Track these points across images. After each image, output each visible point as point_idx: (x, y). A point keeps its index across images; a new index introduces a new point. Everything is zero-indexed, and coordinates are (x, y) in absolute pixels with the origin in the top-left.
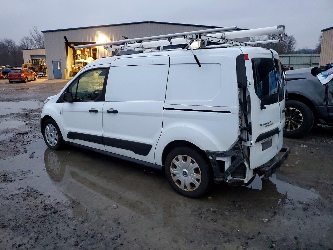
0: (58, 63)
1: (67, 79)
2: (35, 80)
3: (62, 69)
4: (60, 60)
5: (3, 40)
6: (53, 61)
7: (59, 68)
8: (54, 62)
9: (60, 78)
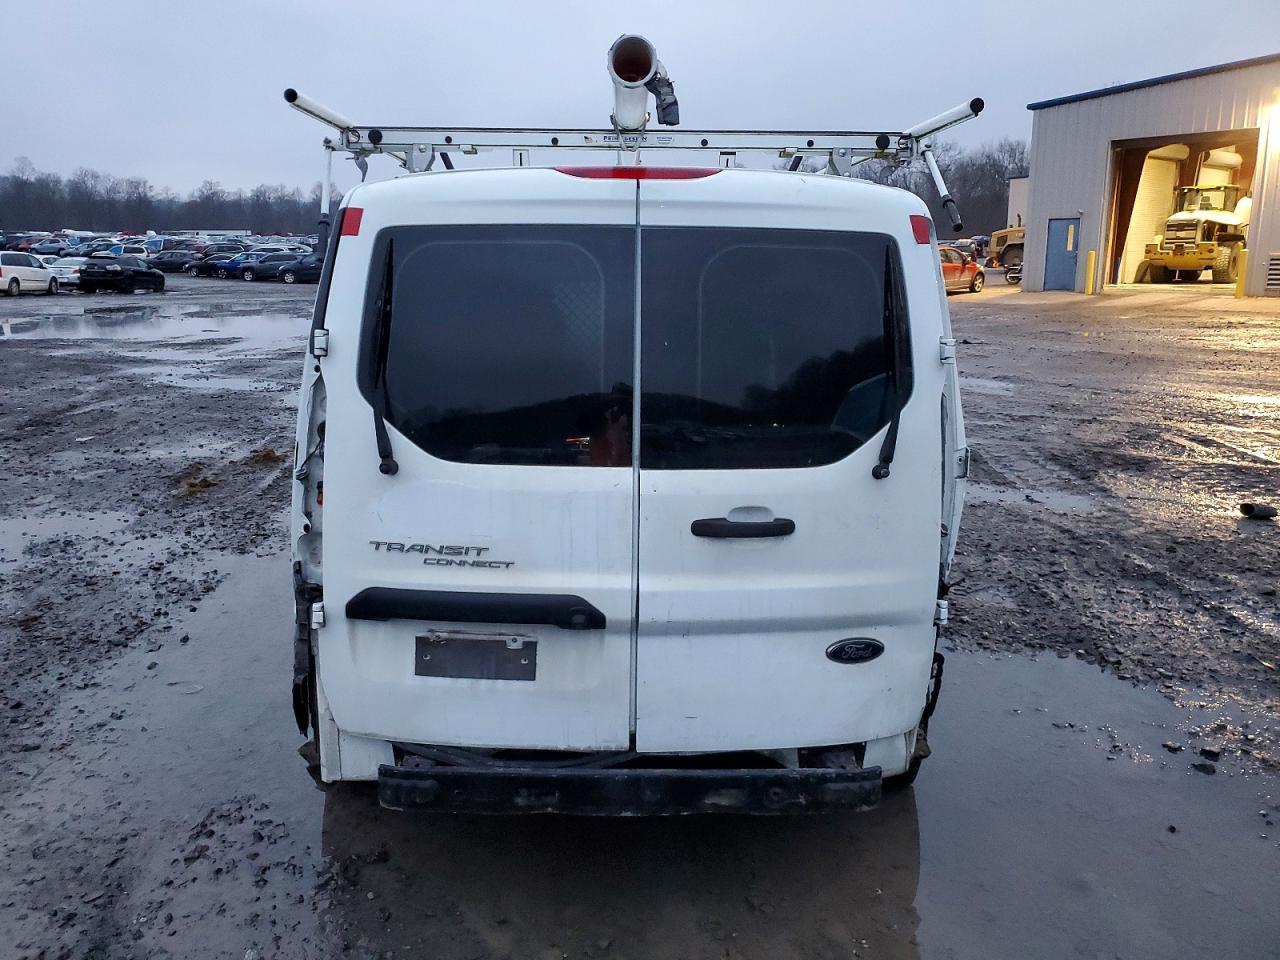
0: (1072, 227)
1: (1093, 294)
2: (972, 290)
3: (1081, 254)
4: (1081, 213)
5: (996, 145)
6: (1050, 220)
7: (1070, 248)
8: (1054, 223)
9: (1067, 287)
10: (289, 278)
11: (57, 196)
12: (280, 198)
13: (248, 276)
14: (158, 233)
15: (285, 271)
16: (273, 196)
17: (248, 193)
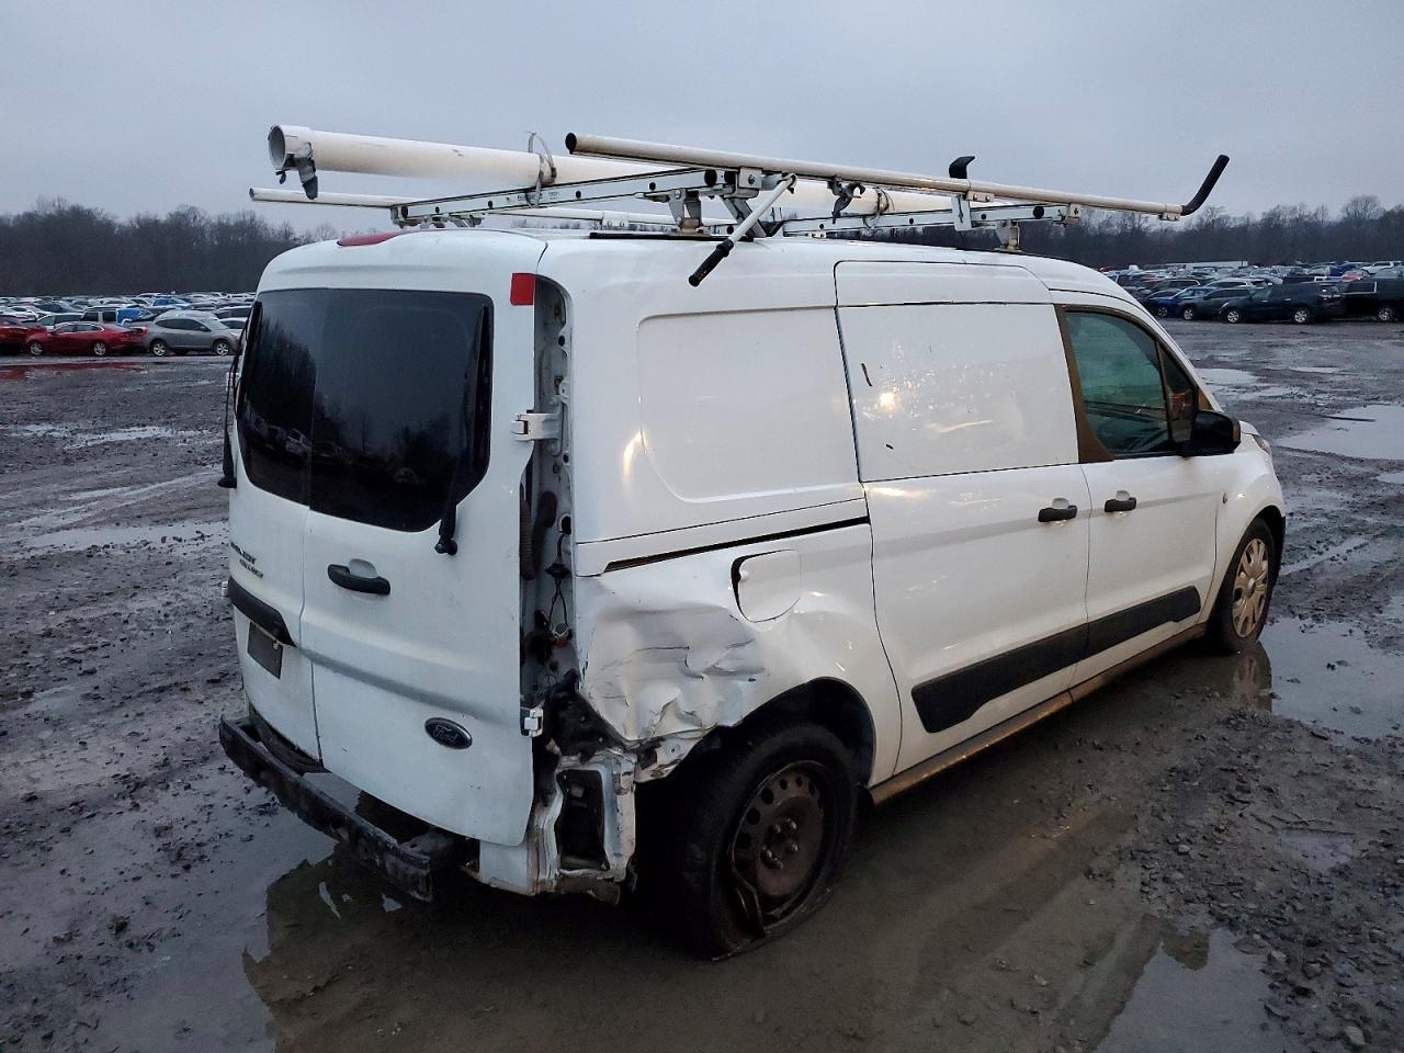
10: (1233, 316)
11: (1052, 234)
12: (1297, 220)
13: (1188, 314)
14: (1140, 268)
15: (1229, 309)
16: (1288, 217)
17: (1258, 217)
